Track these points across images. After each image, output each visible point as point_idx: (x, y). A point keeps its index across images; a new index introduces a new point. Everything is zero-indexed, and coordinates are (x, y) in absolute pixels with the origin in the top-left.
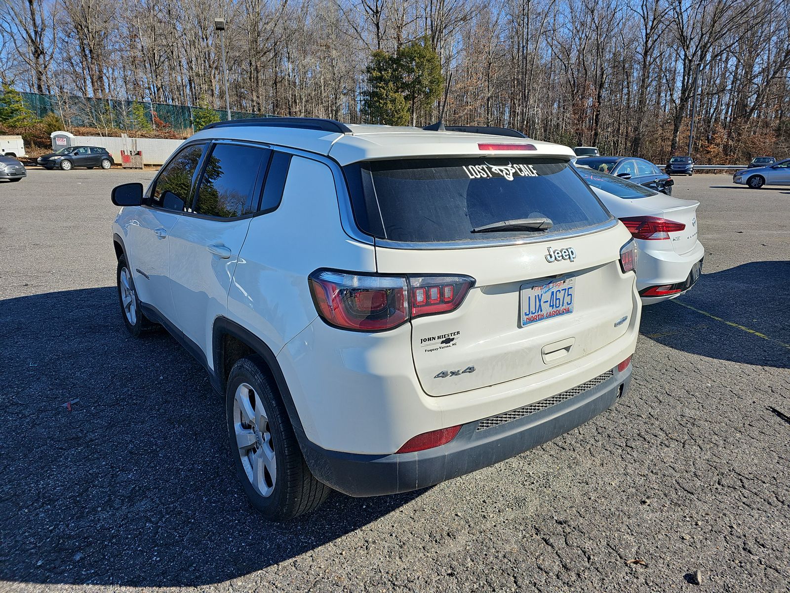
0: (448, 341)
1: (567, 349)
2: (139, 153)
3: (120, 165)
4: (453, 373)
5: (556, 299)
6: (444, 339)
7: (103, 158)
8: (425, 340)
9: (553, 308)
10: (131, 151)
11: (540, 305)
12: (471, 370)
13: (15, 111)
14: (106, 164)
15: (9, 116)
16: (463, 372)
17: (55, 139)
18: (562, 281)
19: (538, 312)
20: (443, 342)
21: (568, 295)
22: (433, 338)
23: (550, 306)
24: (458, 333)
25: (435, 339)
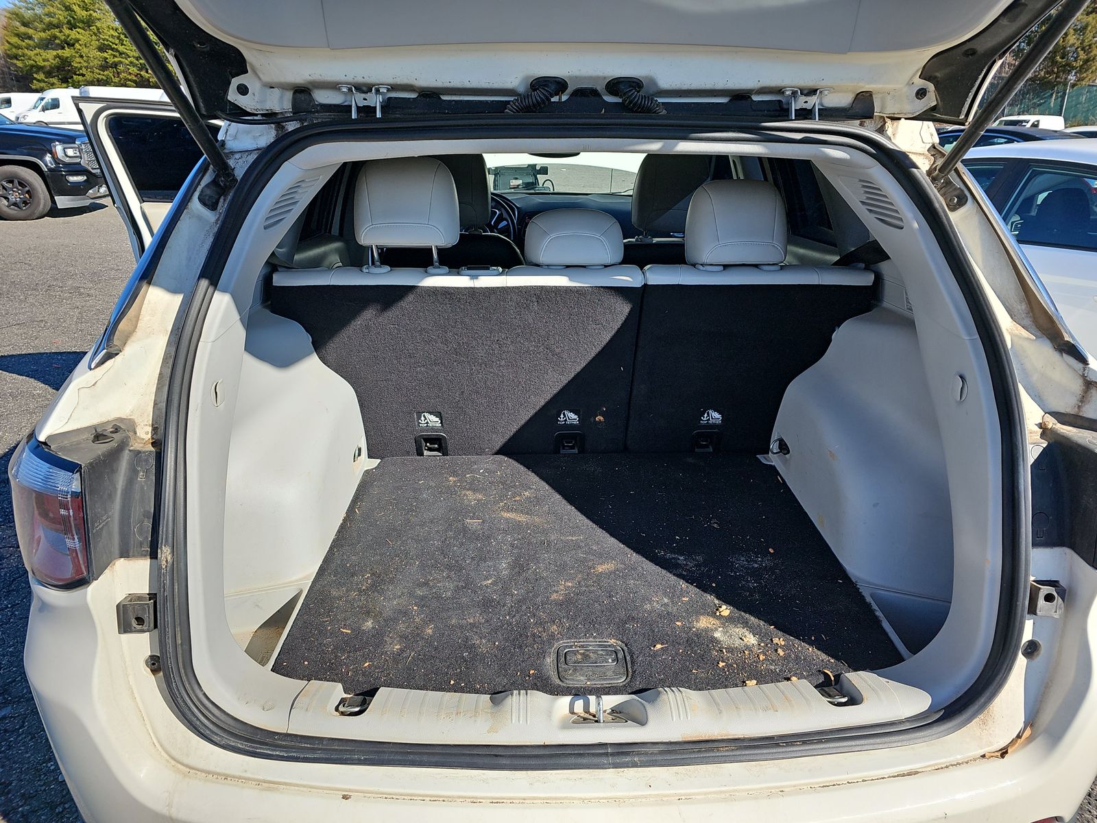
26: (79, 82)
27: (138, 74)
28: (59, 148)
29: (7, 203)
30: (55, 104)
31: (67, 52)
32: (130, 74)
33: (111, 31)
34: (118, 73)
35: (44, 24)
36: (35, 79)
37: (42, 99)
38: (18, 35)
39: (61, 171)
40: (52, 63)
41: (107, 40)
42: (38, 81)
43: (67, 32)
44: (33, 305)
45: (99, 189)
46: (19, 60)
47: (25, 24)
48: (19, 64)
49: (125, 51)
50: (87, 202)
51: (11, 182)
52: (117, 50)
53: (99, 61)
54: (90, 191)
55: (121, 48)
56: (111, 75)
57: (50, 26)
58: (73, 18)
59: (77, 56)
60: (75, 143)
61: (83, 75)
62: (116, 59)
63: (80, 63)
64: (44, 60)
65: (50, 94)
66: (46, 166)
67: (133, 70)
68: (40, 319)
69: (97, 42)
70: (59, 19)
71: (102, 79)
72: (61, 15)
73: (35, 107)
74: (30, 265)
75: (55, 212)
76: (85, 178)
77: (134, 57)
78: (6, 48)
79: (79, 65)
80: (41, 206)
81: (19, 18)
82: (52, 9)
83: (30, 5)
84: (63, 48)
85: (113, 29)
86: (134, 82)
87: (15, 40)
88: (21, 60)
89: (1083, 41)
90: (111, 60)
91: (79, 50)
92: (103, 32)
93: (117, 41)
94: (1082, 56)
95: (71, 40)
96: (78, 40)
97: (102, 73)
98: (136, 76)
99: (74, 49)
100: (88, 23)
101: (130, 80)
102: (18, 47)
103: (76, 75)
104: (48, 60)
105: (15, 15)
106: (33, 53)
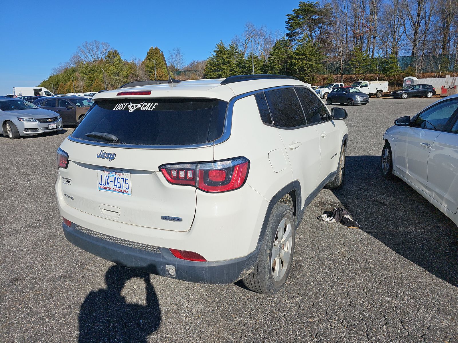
2: (454, 87)
3: (439, 95)
4: (68, 196)
5: (118, 183)
7: (428, 91)
10: (449, 86)
11: (108, 182)
14: (430, 95)
16: (70, 198)
17: (405, 81)
18: (121, 173)
20: (67, 181)
21: (126, 183)
22: (64, 178)
23: (114, 185)
24: (71, 180)
33: (234, 65)
35: (216, 64)
38: (208, 69)
41: (233, 68)
43: (221, 66)
47: (211, 65)
53: (229, 74)
55: (236, 70)
57: (218, 65)
58: (224, 62)
59: (223, 73)
69: (230, 69)
72: (221, 61)
77: (239, 72)
78: (205, 73)
82: (219, 60)
83: (213, 59)
84: (220, 71)
88: (208, 77)
90: (233, 74)
92: (232, 65)
93: (235, 68)
96: (224, 69)
100: (228, 63)
102: (208, 73)
104: (215, 76)
105: (209, 62)
106: (211, 74)
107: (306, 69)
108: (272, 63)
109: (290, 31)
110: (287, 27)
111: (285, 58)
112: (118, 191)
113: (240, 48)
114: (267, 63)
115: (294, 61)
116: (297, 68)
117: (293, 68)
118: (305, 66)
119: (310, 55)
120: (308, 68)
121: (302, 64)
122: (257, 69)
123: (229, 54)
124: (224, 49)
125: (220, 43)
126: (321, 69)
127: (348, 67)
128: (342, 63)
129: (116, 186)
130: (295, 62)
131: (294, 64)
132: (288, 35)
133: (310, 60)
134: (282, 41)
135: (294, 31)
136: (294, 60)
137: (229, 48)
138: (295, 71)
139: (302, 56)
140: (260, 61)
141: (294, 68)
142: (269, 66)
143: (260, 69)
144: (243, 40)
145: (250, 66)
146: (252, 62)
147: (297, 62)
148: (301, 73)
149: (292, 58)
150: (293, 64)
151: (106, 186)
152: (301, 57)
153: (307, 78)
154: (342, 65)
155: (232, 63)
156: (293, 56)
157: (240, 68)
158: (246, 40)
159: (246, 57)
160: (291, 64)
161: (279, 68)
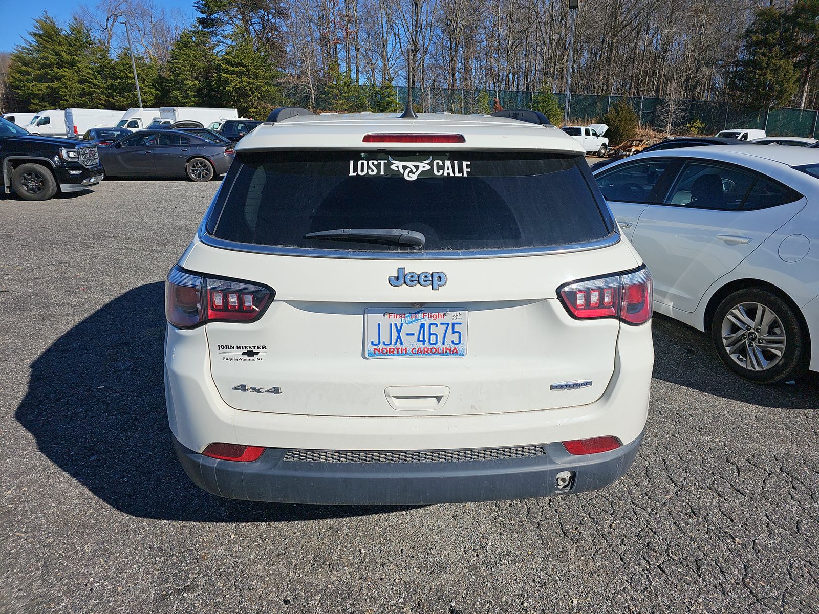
0: (251, 354)
1: (439, 398)
4: (254, 389)
5: (430, 334)
6: (246, 351)
8: (222, 347)
9: (424, 344)
11: (399, 337)
12: (276, 391)
13: (389, 103)
15: (385, 108)
16: (266, 391)
18: (442, 314)
19: (396, 344)
20: (244, 354)
21: (454, 332)
22: (231, 346)
23: (419, 340)
24: (264, 347)
25: (233, 348)
26: (64, 105)
27: (106, 100)
28: (64, 152)
29: (26, 189)
30: (46, 121)
31: (56, 84)
32: (101, 100)
33: (88, 69)
34: (92, 99)
35: (40, 64)
36: (32, 103)
37: (37, 117)
38: (20, 72)
39: (65, 167)
40: (45, 92)
41: (85, 76)
42: (34, 104)
43: (56, 70)
44: (57, 253)
45: (90, 179)
46: (21, 90)
47: (25, 65)
48: (21, 92)
49: (98, 83)
50: (81, 188)
51: (30, 174)
52: (92, 83)
53: (79, 90)
54: (84, 181)
55: (95, 82)
56: (87, 100)
57: (44, 66)
58: (61, 60)
59: (63, 87)
60: (75, 148)
61: (67, 101)
62: (91, 90)
63: (65, 92)
64: (39, 90)
65: (44, 114)
66: (55, 163)
67: (103, 97)
68: (65, 261)
69: (78, 78)
70: (51, 61)
71: (81, 103)
72: (52, 58)
73: (32, 123)
74: (49, 229)
75: (59, 195)
76: (81, 172)
77: (104, 88)
78: (11, 81)
79: (64, 94)
80: (50, 191)
81: (22, 60)
82: (46, 54)
83: (30, 52)
84: (53, 82)
85: (89, 68)
86: (104, 105)
87: (18, 76)
88: (22, 90)
89: (777, 78)
90: (87, 90)
91: (65, 83)
92: (82, 70)
93: (92, 77)
94: (778, 88)
95: (59, 76)
96: (64, 76)
97: (80, 99)
98: (105, 101)
99: (61, 82)
100: (72, 64)
101: (100, 104)
102: (21, 81)
103: (62, 100)
104: (42, 90)
105: (19, 58)
106: (31, 85)
107: (250, 93)
108: (178, 74)
109: (204, 16)
110: (197, 7)
111: (204, 68)
112: (427, 352)
113: (96, 35)
114: (167, 74)
115: (226, 75)
116: (232, 89)
117: (224, 89)
118: (247, 88)
119: (254, 67)
120: (254, 91)
121: (241, 82)
122: (146, 83)
123: (70, 45)
124: (57, 32)
125: (45, 18)
126: (278, 95)
127: (324, 96)
128: (312, 89)
129: (424, 341)
130: (227, 78)
131: (227, 82)
132: (202, 21)
133: (256, 77)
134: (193, 32)
135: (213, 17)
136: (224, 73)
137: (70, 32)
138: (229, 94)
139: (240, 68)
140: (150, 67)
141: (227, 88)
142: (171, 80)
143: (153, 85)
144: (101, 17)
145: (127, 75)
146: (130, 67)
147: (231, 78)
148: (241, 100)
149: (218, 68)
150: (223, 81)
151: (392, 346)
152: (237, 69)
153: (254, 110)
154: (313, 92)
155: (83, 66)
156: (222, 65)
157: (105, 78)
158: (108, 20)
159: (114, 55)
160: (219, 80)
161: (194, 85)
